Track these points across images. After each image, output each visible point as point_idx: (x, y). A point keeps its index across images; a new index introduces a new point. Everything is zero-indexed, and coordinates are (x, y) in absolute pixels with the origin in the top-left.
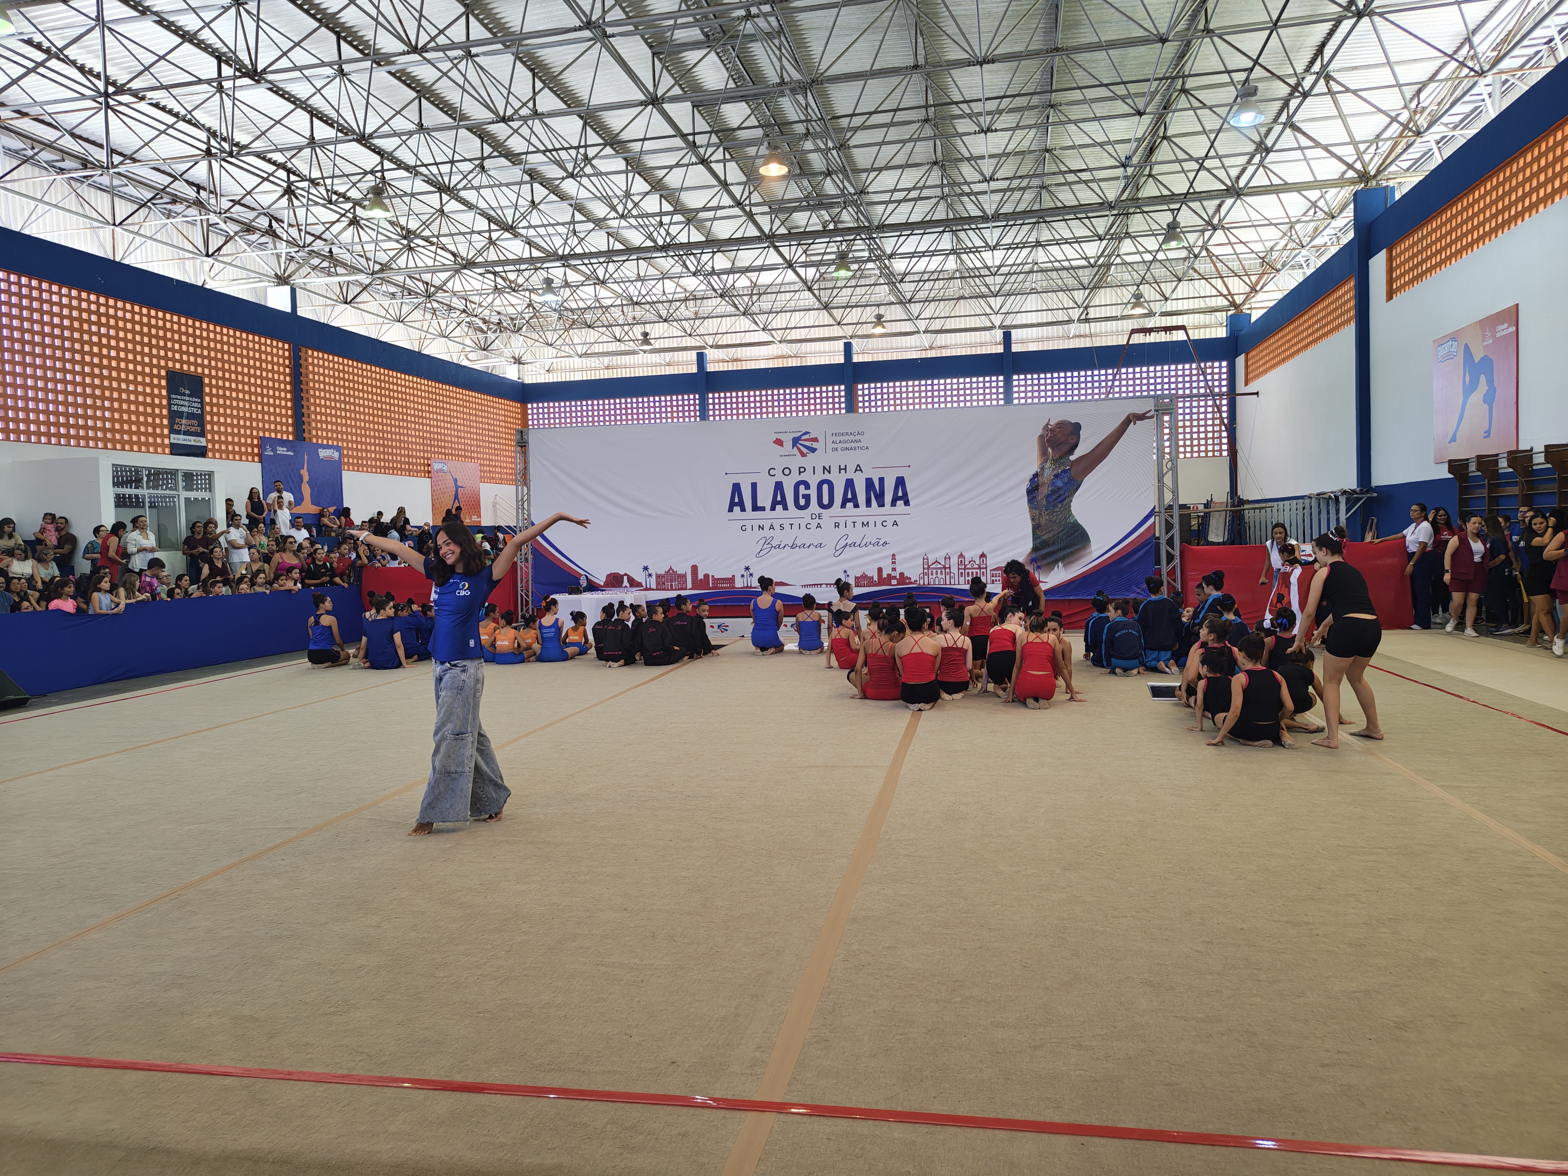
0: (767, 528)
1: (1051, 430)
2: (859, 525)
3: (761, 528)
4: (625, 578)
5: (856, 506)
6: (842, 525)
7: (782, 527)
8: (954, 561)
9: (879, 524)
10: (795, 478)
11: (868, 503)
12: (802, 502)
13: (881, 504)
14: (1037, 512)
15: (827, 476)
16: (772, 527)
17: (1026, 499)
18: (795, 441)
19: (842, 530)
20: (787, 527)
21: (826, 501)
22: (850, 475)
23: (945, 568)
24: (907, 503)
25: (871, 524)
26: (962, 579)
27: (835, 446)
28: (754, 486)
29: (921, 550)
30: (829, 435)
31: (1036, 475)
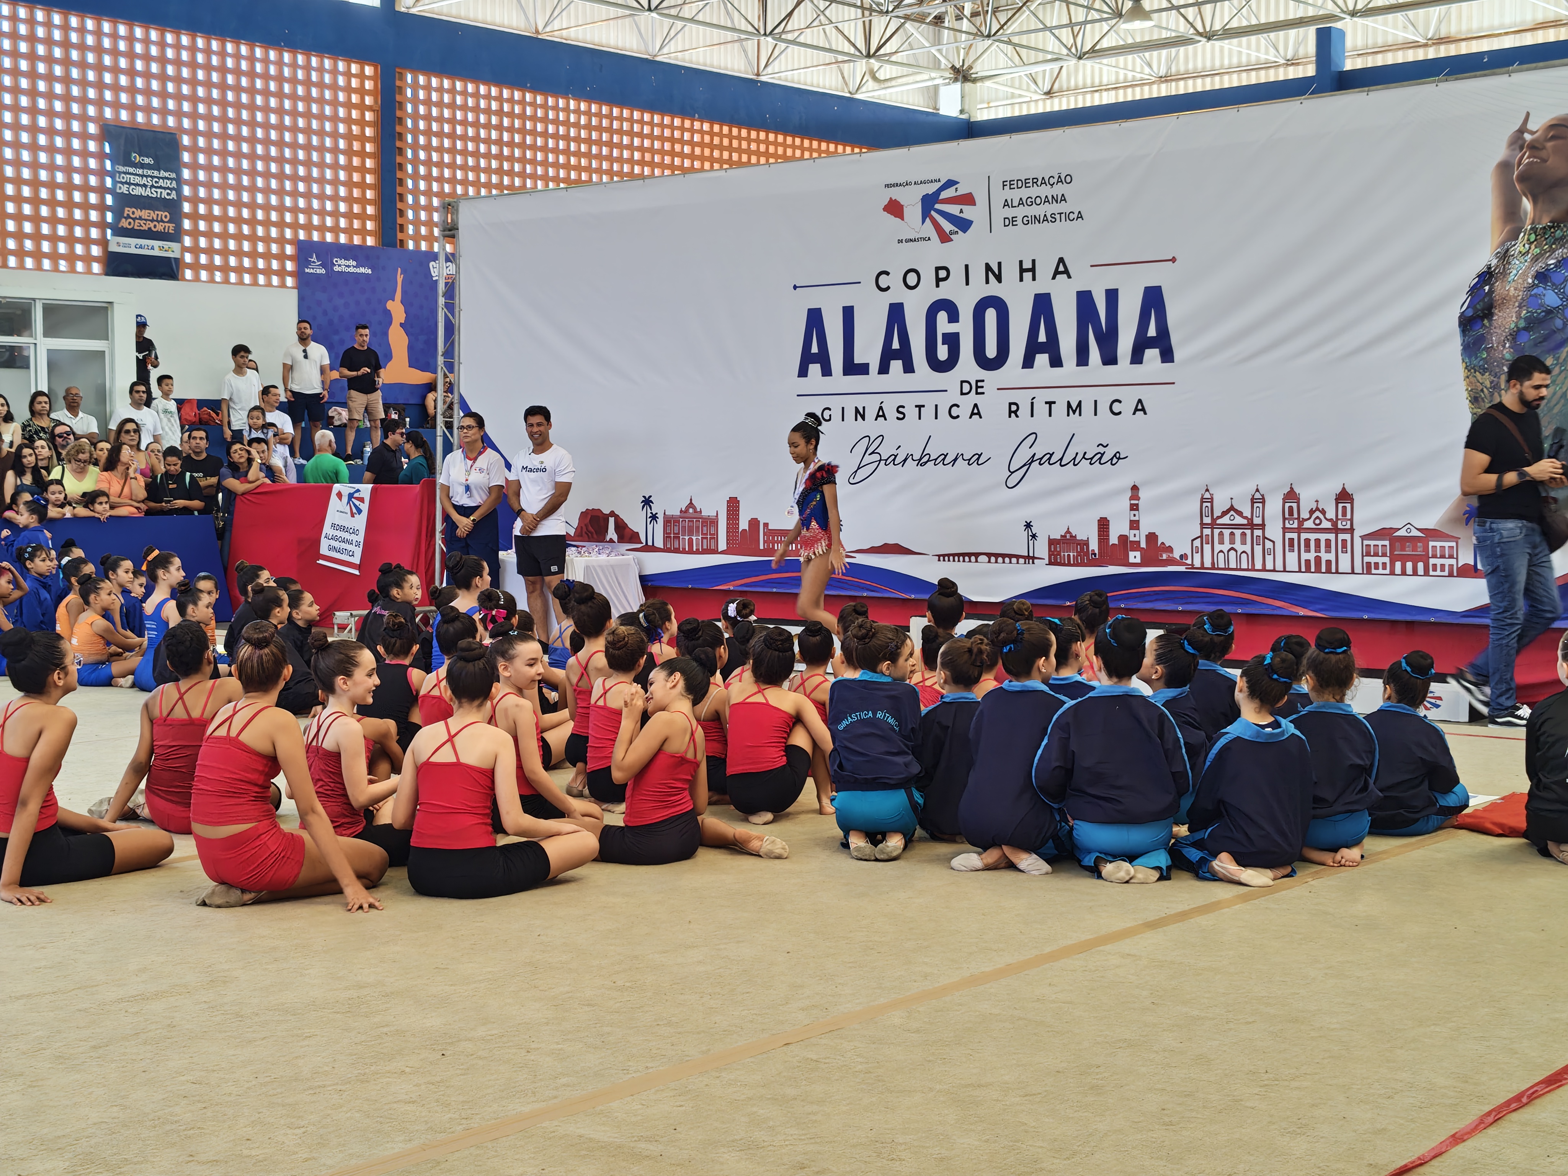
0: (871, 414)
1: (1533, 147)
2: (1060, 409)
3: (860, 414)
4: (612, 520)
5: (1056, 362)
6: (1024, 410)
7: (901, 415)
8: (1274, 507)
9: (1103, 408)
10: (928, 294)
11: (1082, 359)
12: (943, 352)
13: (1110, 359)
14: (1486, 379)
15: (994, 289)
16: (881, 414)
17: (1456, 343)
18: (929, 203)
19: (1023, 424)
20: (911, 412)
21: (991, 351)
22: (1044, 284)
23: (1251, 526)
24: (1167, 356)
25: (1088, 408)
26: (1292, 559)
27: (1010, 213)
28: (848, 313)
29: (1196, 479)
30: (996, 186)
31: (1487, 276)
